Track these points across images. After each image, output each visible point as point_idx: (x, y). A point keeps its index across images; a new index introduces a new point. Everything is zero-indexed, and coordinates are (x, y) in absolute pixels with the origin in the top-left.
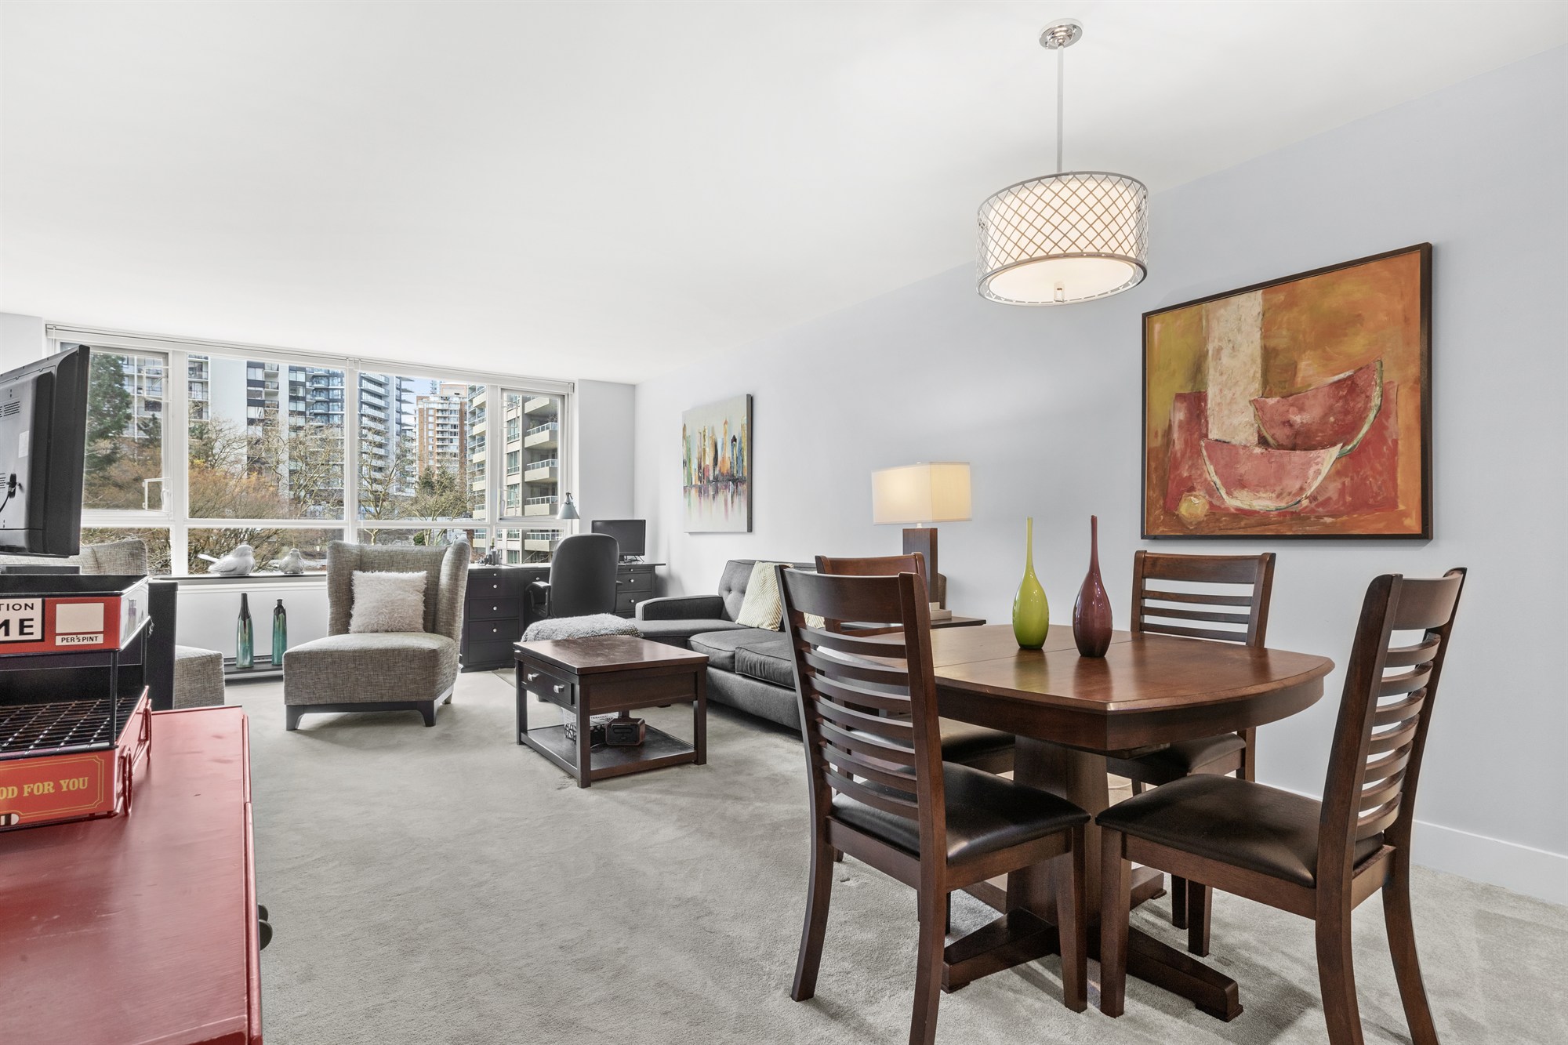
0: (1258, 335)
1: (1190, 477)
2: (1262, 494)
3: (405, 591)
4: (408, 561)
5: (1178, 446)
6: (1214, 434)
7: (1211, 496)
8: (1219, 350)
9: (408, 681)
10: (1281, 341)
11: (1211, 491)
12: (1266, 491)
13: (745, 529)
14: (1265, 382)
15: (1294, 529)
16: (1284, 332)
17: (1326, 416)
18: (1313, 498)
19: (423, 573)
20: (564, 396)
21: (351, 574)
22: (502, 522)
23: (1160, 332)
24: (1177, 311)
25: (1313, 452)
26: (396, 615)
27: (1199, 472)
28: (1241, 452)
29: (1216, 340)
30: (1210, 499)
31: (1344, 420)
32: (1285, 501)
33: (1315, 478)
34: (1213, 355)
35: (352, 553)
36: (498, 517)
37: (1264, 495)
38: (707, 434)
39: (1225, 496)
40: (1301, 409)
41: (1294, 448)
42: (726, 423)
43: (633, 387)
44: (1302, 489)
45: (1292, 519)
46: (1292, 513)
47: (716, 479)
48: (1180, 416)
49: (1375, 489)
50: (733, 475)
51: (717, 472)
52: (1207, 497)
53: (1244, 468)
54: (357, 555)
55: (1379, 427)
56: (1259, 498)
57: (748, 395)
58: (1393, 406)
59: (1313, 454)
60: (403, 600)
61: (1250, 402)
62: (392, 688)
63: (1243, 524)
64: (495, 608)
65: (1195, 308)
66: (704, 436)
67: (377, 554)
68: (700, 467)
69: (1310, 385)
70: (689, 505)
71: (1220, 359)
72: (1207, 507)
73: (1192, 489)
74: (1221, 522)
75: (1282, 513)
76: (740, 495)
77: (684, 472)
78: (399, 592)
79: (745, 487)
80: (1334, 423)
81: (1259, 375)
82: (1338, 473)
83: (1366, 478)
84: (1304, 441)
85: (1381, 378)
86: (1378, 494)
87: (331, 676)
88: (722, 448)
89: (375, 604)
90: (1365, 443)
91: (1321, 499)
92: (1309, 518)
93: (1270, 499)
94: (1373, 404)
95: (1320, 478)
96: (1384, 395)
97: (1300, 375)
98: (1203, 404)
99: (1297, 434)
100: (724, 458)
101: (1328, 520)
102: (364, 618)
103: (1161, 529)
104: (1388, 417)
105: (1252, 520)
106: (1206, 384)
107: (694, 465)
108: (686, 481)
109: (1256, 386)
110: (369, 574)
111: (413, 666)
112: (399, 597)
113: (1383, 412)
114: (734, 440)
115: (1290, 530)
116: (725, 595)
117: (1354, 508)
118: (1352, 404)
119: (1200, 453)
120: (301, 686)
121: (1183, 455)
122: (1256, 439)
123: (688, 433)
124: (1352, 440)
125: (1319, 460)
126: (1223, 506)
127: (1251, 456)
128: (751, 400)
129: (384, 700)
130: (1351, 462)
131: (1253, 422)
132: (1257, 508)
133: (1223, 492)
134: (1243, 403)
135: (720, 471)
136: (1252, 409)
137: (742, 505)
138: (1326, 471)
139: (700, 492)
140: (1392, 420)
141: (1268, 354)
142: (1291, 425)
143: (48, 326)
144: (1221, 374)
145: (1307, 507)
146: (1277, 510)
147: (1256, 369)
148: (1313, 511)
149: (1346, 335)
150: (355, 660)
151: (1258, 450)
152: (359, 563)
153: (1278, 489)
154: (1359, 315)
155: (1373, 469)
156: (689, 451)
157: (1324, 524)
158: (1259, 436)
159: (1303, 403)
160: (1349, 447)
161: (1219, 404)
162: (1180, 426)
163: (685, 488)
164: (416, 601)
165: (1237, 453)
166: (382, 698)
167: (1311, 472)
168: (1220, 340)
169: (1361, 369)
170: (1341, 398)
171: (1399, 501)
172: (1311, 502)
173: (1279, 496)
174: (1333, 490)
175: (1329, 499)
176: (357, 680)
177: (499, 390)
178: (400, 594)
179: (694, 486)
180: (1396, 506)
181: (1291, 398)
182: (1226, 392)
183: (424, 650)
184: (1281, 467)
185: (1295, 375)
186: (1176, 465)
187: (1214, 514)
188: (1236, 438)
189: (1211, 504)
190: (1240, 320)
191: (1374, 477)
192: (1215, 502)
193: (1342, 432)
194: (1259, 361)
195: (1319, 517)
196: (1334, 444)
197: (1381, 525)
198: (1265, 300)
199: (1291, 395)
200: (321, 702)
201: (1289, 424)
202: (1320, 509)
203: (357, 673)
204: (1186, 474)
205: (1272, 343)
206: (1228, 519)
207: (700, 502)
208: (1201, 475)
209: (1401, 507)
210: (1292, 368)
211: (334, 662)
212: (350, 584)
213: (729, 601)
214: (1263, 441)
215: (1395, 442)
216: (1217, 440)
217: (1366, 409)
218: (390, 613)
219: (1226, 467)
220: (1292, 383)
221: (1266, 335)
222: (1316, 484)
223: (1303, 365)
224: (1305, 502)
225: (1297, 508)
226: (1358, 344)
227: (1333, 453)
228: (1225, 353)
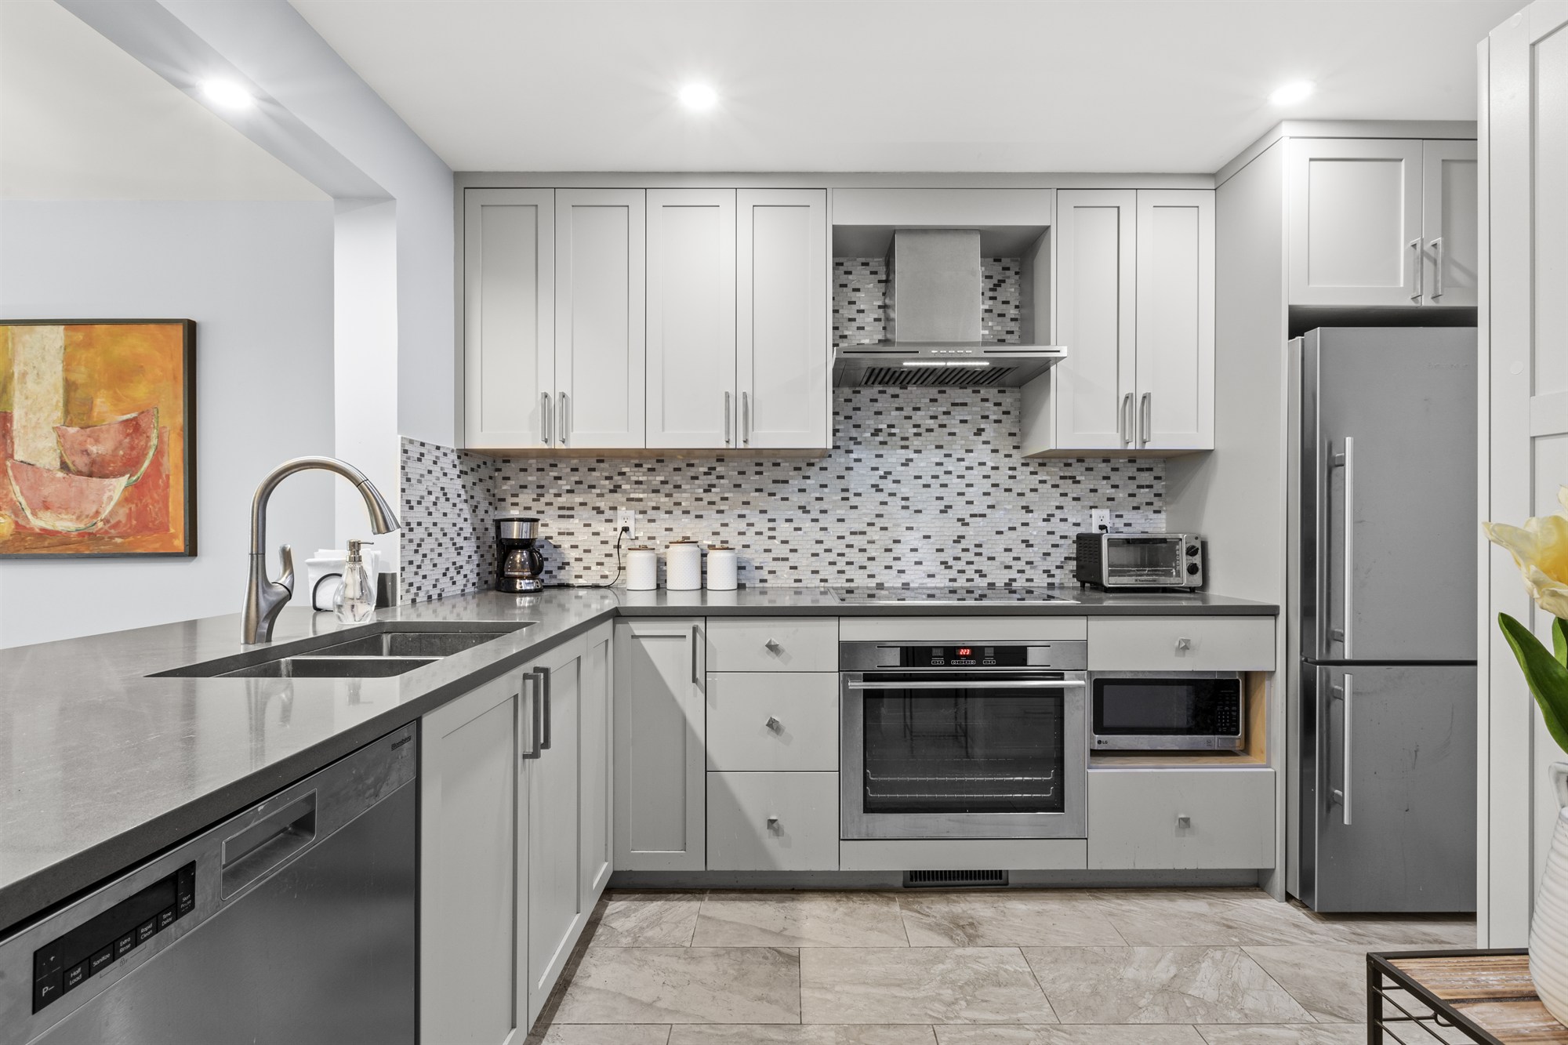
0: (60, 367)
2: (63, 516)
6: (19, 455)
7: (16, 515)
8: (24, 375)
10: (80, 376)
11: (17, 511)
12: (67, 513)
14: (67, 412)
15: (91, 548)
16: (83, 369)
17: (116, 449)
18: (106, 521)
25: (107, 480)
27: (5, 492)
28: (45, 475)
29: (22, 364)
30: (16, 519)
31: (130, 455)
32: (84, 522)
33: (109, 503)
34: (18, 378)
37: (66, 517)
39: (30, 516)
40: (97, 441)
41: (91, 475)
44: (97, 513)
45: (90, 540)
46: (90, 534)
49: (154, 515)
52: (13, 516)
53: (47, 491)
55: (156, 463)
56: (62, 519)
58: (166, 447)
59: (106, 481)
61: (53, 428)
63: (46, 543)
65: (2, 328)
69: (104, 421)
71: (25, 383)
72: (13, 526)
74: (26, 541)
75: (82, 534)
80: (123, 456)
81: (61, 404)
82: (126, 500)
83: (147, 505)
84: (98, 470)
85: (158, 422)
86: (155, 519)
90: (146, 475)
91: (113, 522)
92: (103, 538)
93: (71, 520)
94: (152, 443)
95: (113, 503)
96: (160, 437)
97: (96, 411)
98: (9, 425)
99: (93, 463)
101: (119, 540)
104: (163, 456)
105: (54, 540)
106: (12, 405)
109: (59, 414)
113: (159, 452)
115: (88, 549)
117: (138, 530)
118: (136, 441)
119: (5, 473)
122: (59, 464)
124: (137, 473)
125: (111, 487)
126: (28, 526)
127: (53, 479)
130: (136, 490)
131: (56, 448)
132: (59, 529)
133: (28, 512)
134: (47, 429)
136: (54, 435)
138: (117, 498)
140: (165, 459)
141: (69, 387)
142: (88, 454)
144: (27, 398)
145: (102, 529)
146: (77, 530)
147: (58, 397)
148: (106, 532)
149: (132, 382)
151: (60, 475)
153: (78, 512)
154: (142, 367)
155: (152, 498)
157: (115, 544)
158: (61, 461)
159: (98, 436)
160: (134, 478)
161: (24, 427)
165: (41, 475)
167: (105, 498)
168: (26, 364)
169: (143, 412)
170: (128, 435)
171: (170, 525)
172: (105, 524)
173: (78, 518)
174: (122, 515)
175: (119, 522)
180: (168, 530)
181: (88, 430)
182: (31, 416)
184: (81, 492)
185: (91, 409)
187: (19, 533)
188: (41, 461)
189: (17, 523)
190: (44, 349)
191: (153, 505)
192: (21, 522)
193: (130, 464)
194: (61, 391)
195: (112, 538)
196: (122, 475)
197: (157, 545)
198: (66, 336)
199: (89, 427)
201: (86, 452)
202: (112, 531)
205: (73, 377)
206: (32, 538)
208: (6, 495)
209: (172, 530)
210: (89, 405)
214: (64, 466)
215: (168, 476)
216: (22, 462)
217: (146, 448)
219: (31, 488)
220: (90, 416)
221: (67, 369)
222: (109, 509)
223: (98, 401)
224: (100, 525)
225: (94, 530)
226: (141, 391)
227: (122, 482)
228: (30, 378)
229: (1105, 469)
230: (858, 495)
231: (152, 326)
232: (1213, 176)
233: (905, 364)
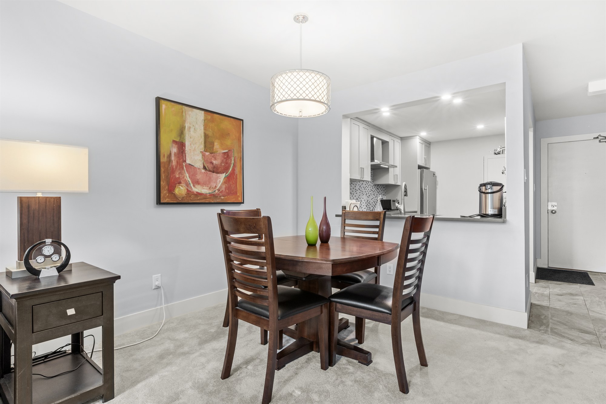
0: (202, 128)
1: (179, 178)
2: (204, 187)
5: (174, 163)
6: (188, 161)
7: (187, 186)
8: (190, 128)
10: (210, 133)
11: (188, 185)
12: (206, 186)
14: (205, 146)
15: (214, 200)
16: (210, 130)
17: (221, 163)
18: (219, 190)
23: (165, 109)
24: (173, 104)
25: (219, 174)
27: (183, 176)
28: (198, 170)
29: (189, 123)
30: (187, 188)
31: (226, 166)
32: (211, 190)
33: (219, 183)
34: (187, 129)
37: (205, 188)
39: (192, 187)
40: (215, 159)
41: (213, 172)
44: (216, 187)
45: (213, 197)
46: (213, 195)
48: (174, 150)
49: (233, 188)
52: (186, 187)
53: (199, 177)
55: (233, 170)
56: (204, 189)
58: (236, 164)
59: (219, 175)
61: (200, 152)
63: (199, 198)
65: (180, 106)
69: (217, 151)
71: (190, 132)
72: (186, 191)
73: (180, 183)
74: (191, 197)
75: (211, 195)
80: (224, 166)
81: (203, 143)
82: (225, 182)
83: (231, 185)
84: (216, 170)
85: (234, 155)
86: (233, 190)
90: (231, 174)
91: (221, 190)
92: (218, 197)
93: (207, 189)
94: (232, 162)
95: (220, 183)
96: (234, 160)
97: (215, 147)
98: (184, 148)
99: (214, 167)
101: (222, 198)
103: (167, 200)
104: (235, 167)
105: (202, 197)
106: (185, 140)
109: (202, 146)
113: (234, 166)
115: (213, 201)
117: (228, 194)
118: (228, 161)
119: (183, 168)
121: (176, 167)
122: (203, 166)
124: (228, 173)
125: (220, 177)
126: (192, 191)
127: (201, 172)
130: (228, 179)
131: (202, 160)
132: (203, 192)
133: (192, 185)
134: (198, 151)
136: (201, 155)
138: (222, 181)
140: (236, 168)
141: (206, 136)
142: (213, 164)
144: (191, 138)
145: (217, 193)
146: (209, 193)
147: (202, 140)
148: (219, 194)
149: (226, 138)
151: (203, 171)
153: (209, 186)
154: (229, 133)
155: (232, 182)
157: (221, 199)
158: (203, 165)
159: (216, 157)
160: (227, 174)
161: (190, 149)
162: (175, 155)
165: (196, 171)
167: (218, 181)
168: (190, 124)
169: (230, 150)
170: (225, 158)
171: (238, 192)
172: (218, 191)
173: (210, 188)
174: (223, 189)
175: (223, 191)
180: (237, 194)
181: (212, 154)
182: (192, 145)
184: (210, 178)
185: (213, 146)
186: (173, 171)
187: (189, 194)
188: (196, 165)
189: (187, 189)
190: (197, 119)
191: (233, 185)
192: (189, 189)
193: (226, 170)
194: (203, 137)
195: (220, 197)
196: (224, 173)
197: (234, 200)
198: (205, 116)
199: (213, 153)
201: (212, 163)
202: (221, 194)
204: (177, 176)
205: (207, 133)
206: (193, 196)
208: (183, 177)
209: (238, 194)
210: (212, 144)
214: (204, 168)
215: (237, 175)
216: (189, 164)
217: (231, 163)
219: (193, 175)
220: (213, 149)
221: (205, 129)
222: (219, 185)
223: (216, 144)
224: (217, 191)
225: (215, 193)
226: (229, 142)
227: (223, 176)
228: (192, 130)
229: (380, 187)
230: (357, 191)
231: (232, 119)
232: (401, 138)
233: (381, 166)
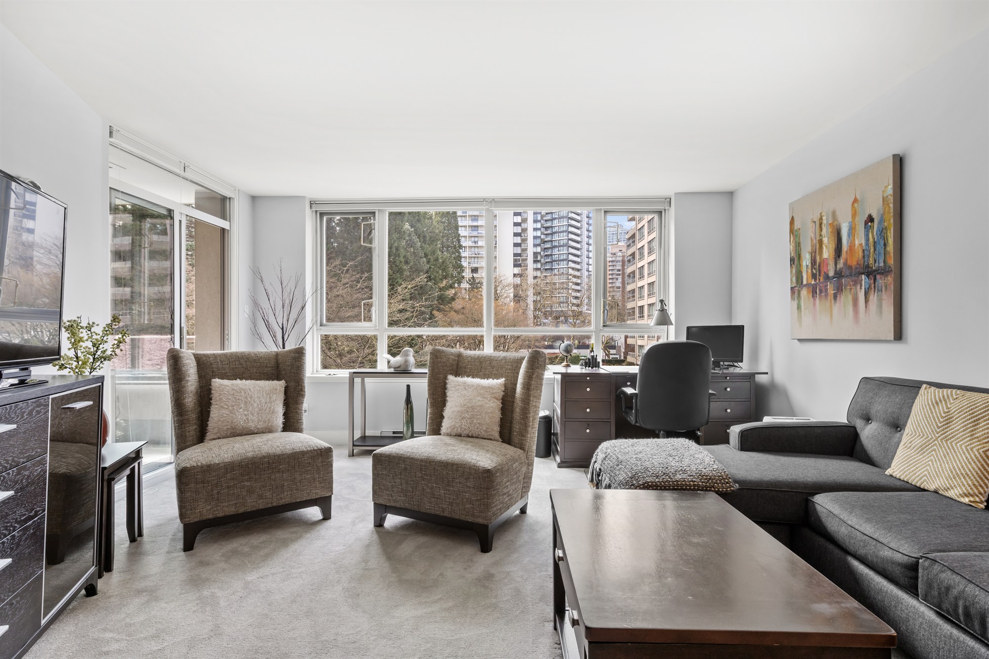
3: (485, 398)
4: (493, 367)
9: (465, 500)
13: (891, 336)
19: (502, 381)
20: (661, 212)
21: (446, 378)
22: (606, 329)
26: (475, 421)
35: (449, 358)
36: (602, 324)
38: (825, 222)
42: (855, 200)
43: (731, 194)
47: (839, 274)
50: (868, 266)
51: (840, 265)
54: (454, 360)
57: (894, 156)
60: (481, 406)
62: (451, 504)
64: (588, 410)
66: (821, 224)
67: (469, 359)
68: (813, 262)
70: (799, 307)
76: (880, 290)
77: (791, 271)
78: (479, 398)
79: (890, 279)
87: (404, 481)
88: (849, 235)
89: (459, 409)
100: (851, 247)
102: (451, 421)
107: (806, 261)
108: (794, 279)
110: (459, 379)
111: (468, 484)
112: (479, 403)
114: (871, 219)
116: (859, 424)
120: (382, 488)
123: (797, 225)
128: (900, 162)
129: (446, 514)
135: (845, 264)
137: (884, 303)
139: (814, 292)
143: (312, 202)
150: (421, 469)
152: (455, 367)
156: (798, 246)
163: (792, 288)
164: (494, 407)
166: (443, 512)
176: (423, 490)
177: (603, 212)
178: (479, 401)
179: (805, 285)
183: (479, 469)
200: (398, 505)
203: (423, 482)
207: (814, 304)
211: (406, 469)
212: (444, 387)
213: (868, 433)
218: (470, 418)
